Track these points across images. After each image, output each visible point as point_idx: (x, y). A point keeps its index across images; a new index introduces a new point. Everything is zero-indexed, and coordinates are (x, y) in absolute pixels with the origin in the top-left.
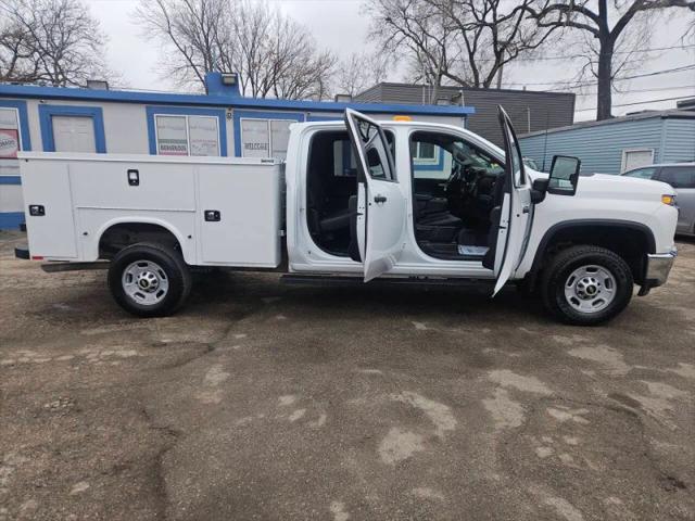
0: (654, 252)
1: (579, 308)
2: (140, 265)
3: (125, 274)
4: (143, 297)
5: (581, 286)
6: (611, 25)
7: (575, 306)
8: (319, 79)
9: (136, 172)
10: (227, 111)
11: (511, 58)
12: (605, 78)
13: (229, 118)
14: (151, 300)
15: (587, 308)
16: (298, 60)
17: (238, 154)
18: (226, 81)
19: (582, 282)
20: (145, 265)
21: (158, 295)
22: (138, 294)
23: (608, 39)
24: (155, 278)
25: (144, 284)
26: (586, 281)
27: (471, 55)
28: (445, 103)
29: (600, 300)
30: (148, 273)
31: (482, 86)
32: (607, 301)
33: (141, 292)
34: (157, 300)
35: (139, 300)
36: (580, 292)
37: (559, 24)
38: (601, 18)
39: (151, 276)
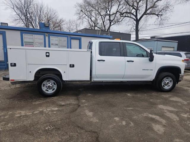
0: (181, 74)
1: (165, 88)
2: (48, 81)
3: (43, 84)
4: (48, 91)
5: (165, 82)
6: (138, 18)
7: (163, 87)
8: (59, 26)
9: (49, 53)
10: (46, 34)
11: (114, 24)
12: (137, 30)
13: (47, 36)
14: (50, 92)
15: (166, 87)
16: (54, 20)
17: (49, 47)
18: (46, 25)
19: (165, 81)
20: (49, 81)
21: (53, 90)
22: (46, 90)
23: (138, 21)
24: (52, 85)
25: (49, 87)
26: (166, 81)
27: (103, 22)
28: (105, 35)
29: (169, 86)
30: (50, 84)
31: (106, 30)
32: (171, 86)
33: (47, 89)
34: (53, 92)
35: (47, 92)
36: (165, 84)
37: (125, 16)
38: (136, 16)
39: (51, 84)
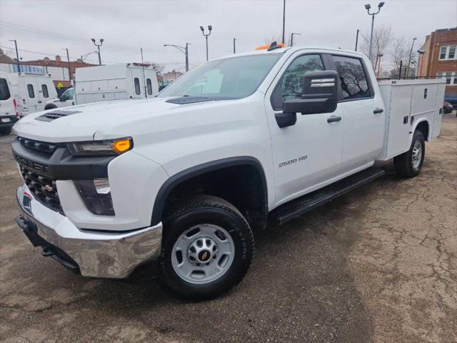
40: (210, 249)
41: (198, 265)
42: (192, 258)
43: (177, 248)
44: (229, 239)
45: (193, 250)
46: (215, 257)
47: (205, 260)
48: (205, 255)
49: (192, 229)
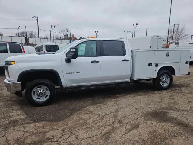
40: (43, 92)
41: (39, 96)
42: (38, 94)
43: (34, 90)
44: (49, 91)
45: (38, 92)
46: (44, 95)
47: (41, 95)
48: (41, 94)
49: (39, 86)
